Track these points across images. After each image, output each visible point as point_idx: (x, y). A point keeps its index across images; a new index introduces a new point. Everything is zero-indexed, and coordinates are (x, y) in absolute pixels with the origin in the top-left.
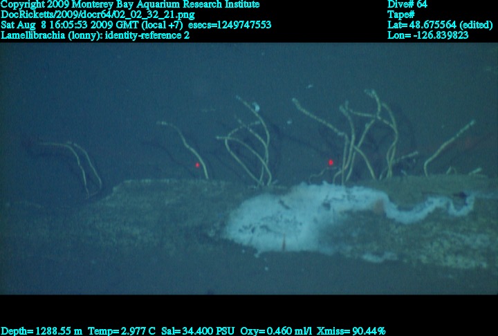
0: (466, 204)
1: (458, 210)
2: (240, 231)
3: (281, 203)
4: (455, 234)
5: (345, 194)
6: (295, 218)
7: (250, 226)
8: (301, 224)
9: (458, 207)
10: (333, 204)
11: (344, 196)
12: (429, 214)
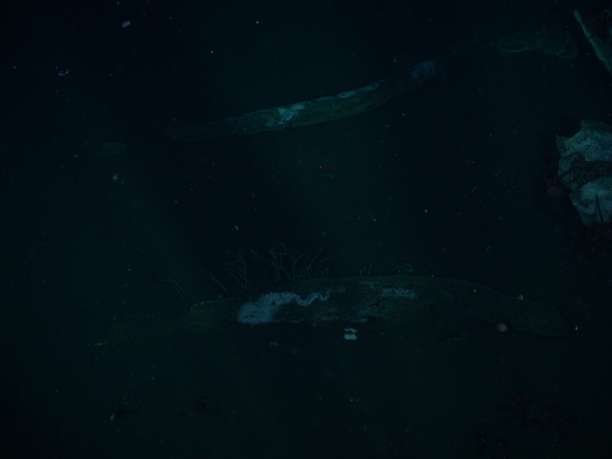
0: (326, 295)
1: (324, 298)
2: (243, 318)
3: (256, 305)
4: (324, 308)
5: (280, 297)
6: (262, 310)
7: (246, 316)
8: (265, 313)
9: (324, 297)
10: (276, 302)
11: (280, 298)
12: (313, 301)
